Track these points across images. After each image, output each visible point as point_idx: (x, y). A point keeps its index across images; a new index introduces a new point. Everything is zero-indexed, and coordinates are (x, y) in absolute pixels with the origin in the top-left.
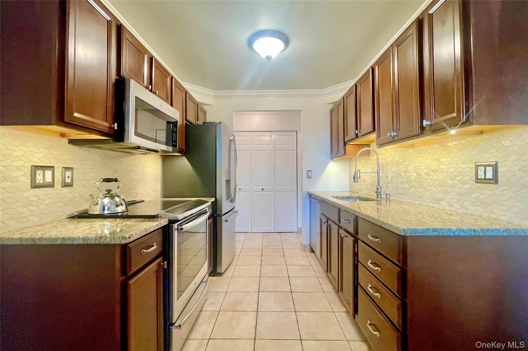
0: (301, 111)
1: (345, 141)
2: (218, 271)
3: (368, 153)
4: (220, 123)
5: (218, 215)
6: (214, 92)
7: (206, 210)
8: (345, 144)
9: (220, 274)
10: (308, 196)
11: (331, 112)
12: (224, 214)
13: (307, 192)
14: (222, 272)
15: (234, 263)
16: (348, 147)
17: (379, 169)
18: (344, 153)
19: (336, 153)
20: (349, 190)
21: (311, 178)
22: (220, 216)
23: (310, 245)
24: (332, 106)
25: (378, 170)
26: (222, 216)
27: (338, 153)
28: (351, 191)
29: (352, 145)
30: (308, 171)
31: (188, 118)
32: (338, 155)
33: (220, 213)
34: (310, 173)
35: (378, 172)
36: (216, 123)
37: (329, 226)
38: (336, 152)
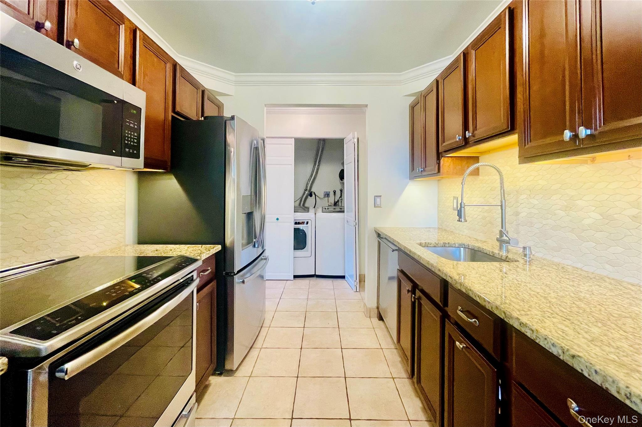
0: (366, 106)
1: (440, 151)
2: (228, 366)
3: (476, 172)
4: (233, 118)
5: (227, 274)
6: (235, 76)
7: (193, 276)
8: (439, 156)
9: (231, 372)
10: (376, 236)
11: (412, 108)
12: (239, 271)
13: (374, 227)
14: (235, 369)
15: (259, 344)
16: (444, 160)
17: (504, 199)
18: (436, 171)
19: (421, 171)
20: (437, 227)
21: (380, 207)
22: (231, 275)
23: (378, 308)
24: (413, 99)
25: (501, 202)
26: (235, 275)
27: (424, 170)
28: (441, 227)
29: (450, 158)
30: (376, 196)
31: (178, 109)
32: (424, 173)
33: (231, 271)
34: (378, 200)
35: (501, 206)
36: (226, 119)
37: (417, 301)
38: (421, 168)
